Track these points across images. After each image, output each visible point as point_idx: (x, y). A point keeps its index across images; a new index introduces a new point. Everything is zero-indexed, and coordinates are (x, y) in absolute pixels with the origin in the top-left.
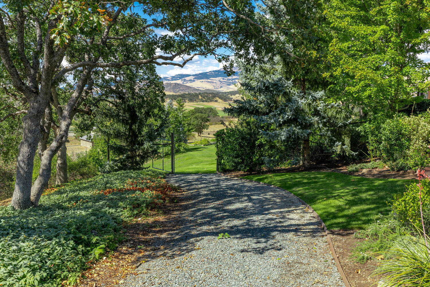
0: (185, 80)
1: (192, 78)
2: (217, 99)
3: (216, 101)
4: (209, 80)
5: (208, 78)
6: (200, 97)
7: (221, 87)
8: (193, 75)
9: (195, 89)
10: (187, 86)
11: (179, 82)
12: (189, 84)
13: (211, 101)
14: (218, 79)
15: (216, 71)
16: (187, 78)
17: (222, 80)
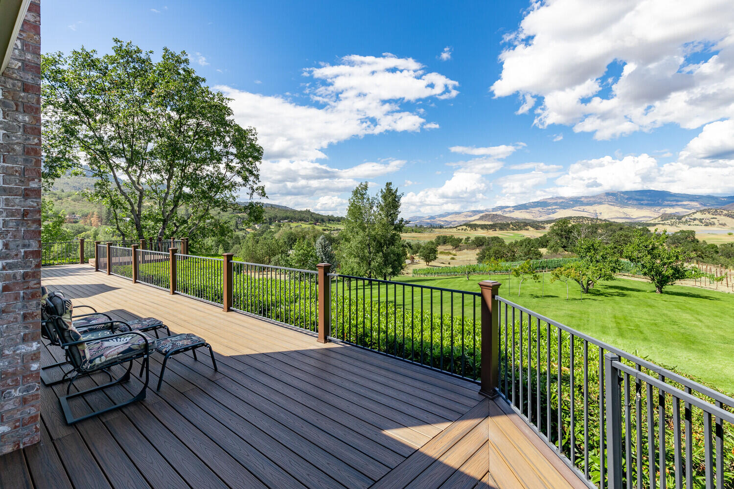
0: (505, 211)
1: (511, 209)
2: (529, 227)
3: (528, 230)
4: (528, 211)
5: (527, 209)
6: (511, 226)
7: (541, 216)
8: (513, 207)
9: (513, 219)
10: (504, 217)
11: (499, 213)
12: (507, 215)
13: (521, 229)
14: (537, 209)
15: (535, 202)
16: (507, 210)
17: (541, 210)
